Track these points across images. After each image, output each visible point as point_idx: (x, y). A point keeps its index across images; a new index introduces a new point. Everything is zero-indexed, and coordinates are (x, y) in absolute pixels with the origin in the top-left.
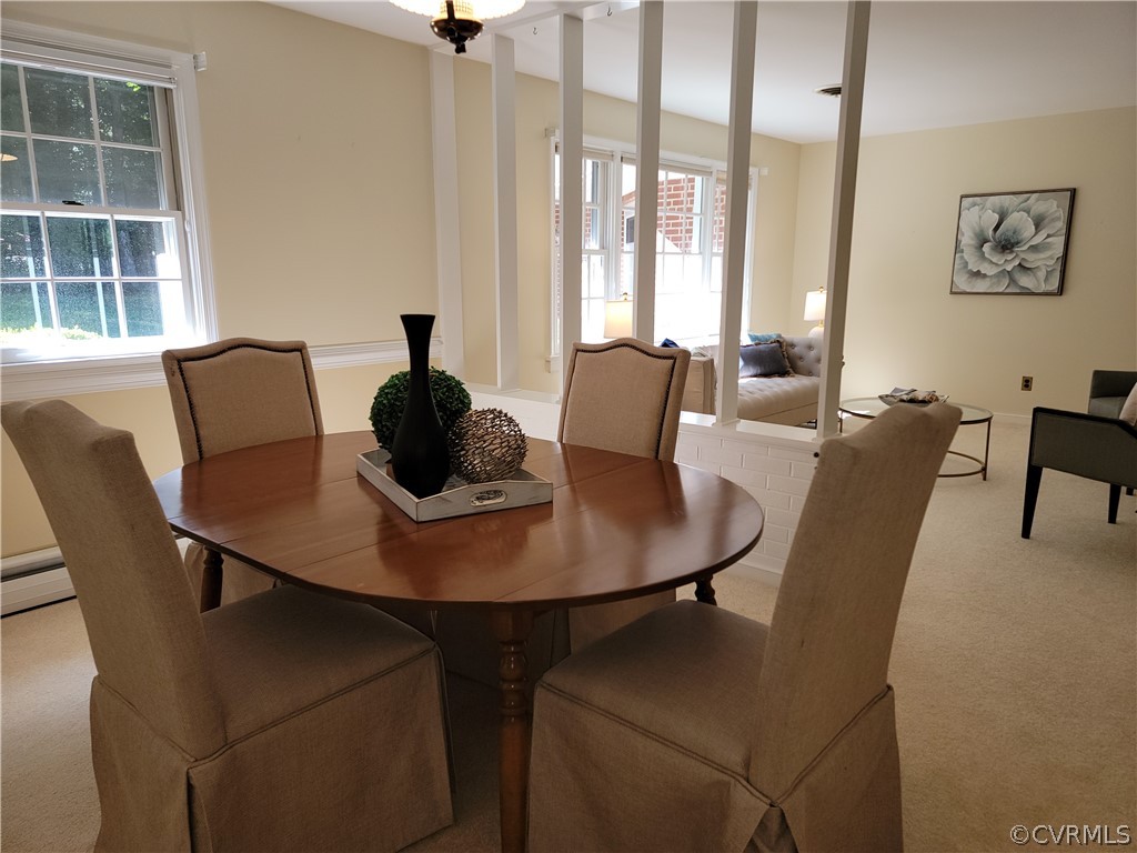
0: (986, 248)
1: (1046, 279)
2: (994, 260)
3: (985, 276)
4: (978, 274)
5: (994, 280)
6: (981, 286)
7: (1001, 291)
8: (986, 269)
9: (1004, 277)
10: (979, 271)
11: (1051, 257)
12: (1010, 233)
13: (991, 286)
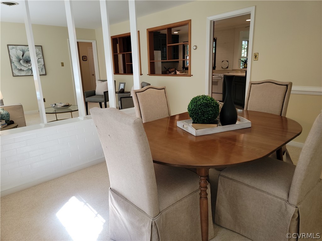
0: (21, 62)
1: (42, 71)
2: (25, 65)
3: (23, 70)
4: (21, 70)
5: (27, 72)
6: (23, 73)
7: (30, 74)
8: (23, 68)
9: (29, 70)
10: (21, 69)
11: (41, 65)
12: (27, 58)
13: (26, 74)
